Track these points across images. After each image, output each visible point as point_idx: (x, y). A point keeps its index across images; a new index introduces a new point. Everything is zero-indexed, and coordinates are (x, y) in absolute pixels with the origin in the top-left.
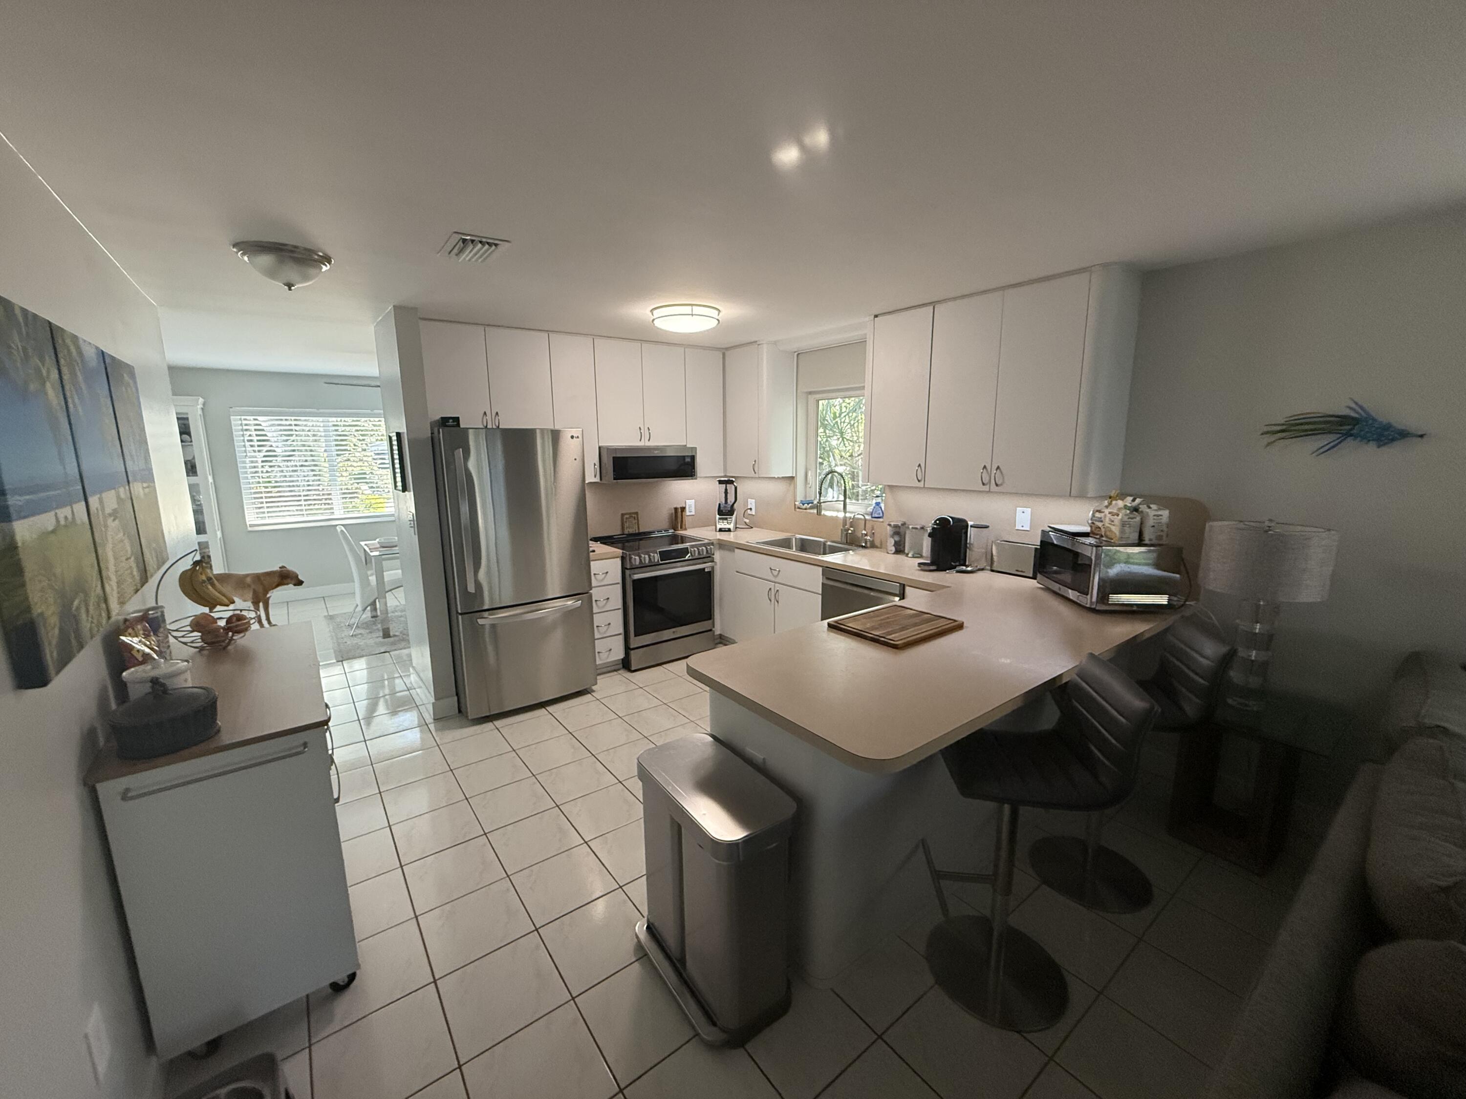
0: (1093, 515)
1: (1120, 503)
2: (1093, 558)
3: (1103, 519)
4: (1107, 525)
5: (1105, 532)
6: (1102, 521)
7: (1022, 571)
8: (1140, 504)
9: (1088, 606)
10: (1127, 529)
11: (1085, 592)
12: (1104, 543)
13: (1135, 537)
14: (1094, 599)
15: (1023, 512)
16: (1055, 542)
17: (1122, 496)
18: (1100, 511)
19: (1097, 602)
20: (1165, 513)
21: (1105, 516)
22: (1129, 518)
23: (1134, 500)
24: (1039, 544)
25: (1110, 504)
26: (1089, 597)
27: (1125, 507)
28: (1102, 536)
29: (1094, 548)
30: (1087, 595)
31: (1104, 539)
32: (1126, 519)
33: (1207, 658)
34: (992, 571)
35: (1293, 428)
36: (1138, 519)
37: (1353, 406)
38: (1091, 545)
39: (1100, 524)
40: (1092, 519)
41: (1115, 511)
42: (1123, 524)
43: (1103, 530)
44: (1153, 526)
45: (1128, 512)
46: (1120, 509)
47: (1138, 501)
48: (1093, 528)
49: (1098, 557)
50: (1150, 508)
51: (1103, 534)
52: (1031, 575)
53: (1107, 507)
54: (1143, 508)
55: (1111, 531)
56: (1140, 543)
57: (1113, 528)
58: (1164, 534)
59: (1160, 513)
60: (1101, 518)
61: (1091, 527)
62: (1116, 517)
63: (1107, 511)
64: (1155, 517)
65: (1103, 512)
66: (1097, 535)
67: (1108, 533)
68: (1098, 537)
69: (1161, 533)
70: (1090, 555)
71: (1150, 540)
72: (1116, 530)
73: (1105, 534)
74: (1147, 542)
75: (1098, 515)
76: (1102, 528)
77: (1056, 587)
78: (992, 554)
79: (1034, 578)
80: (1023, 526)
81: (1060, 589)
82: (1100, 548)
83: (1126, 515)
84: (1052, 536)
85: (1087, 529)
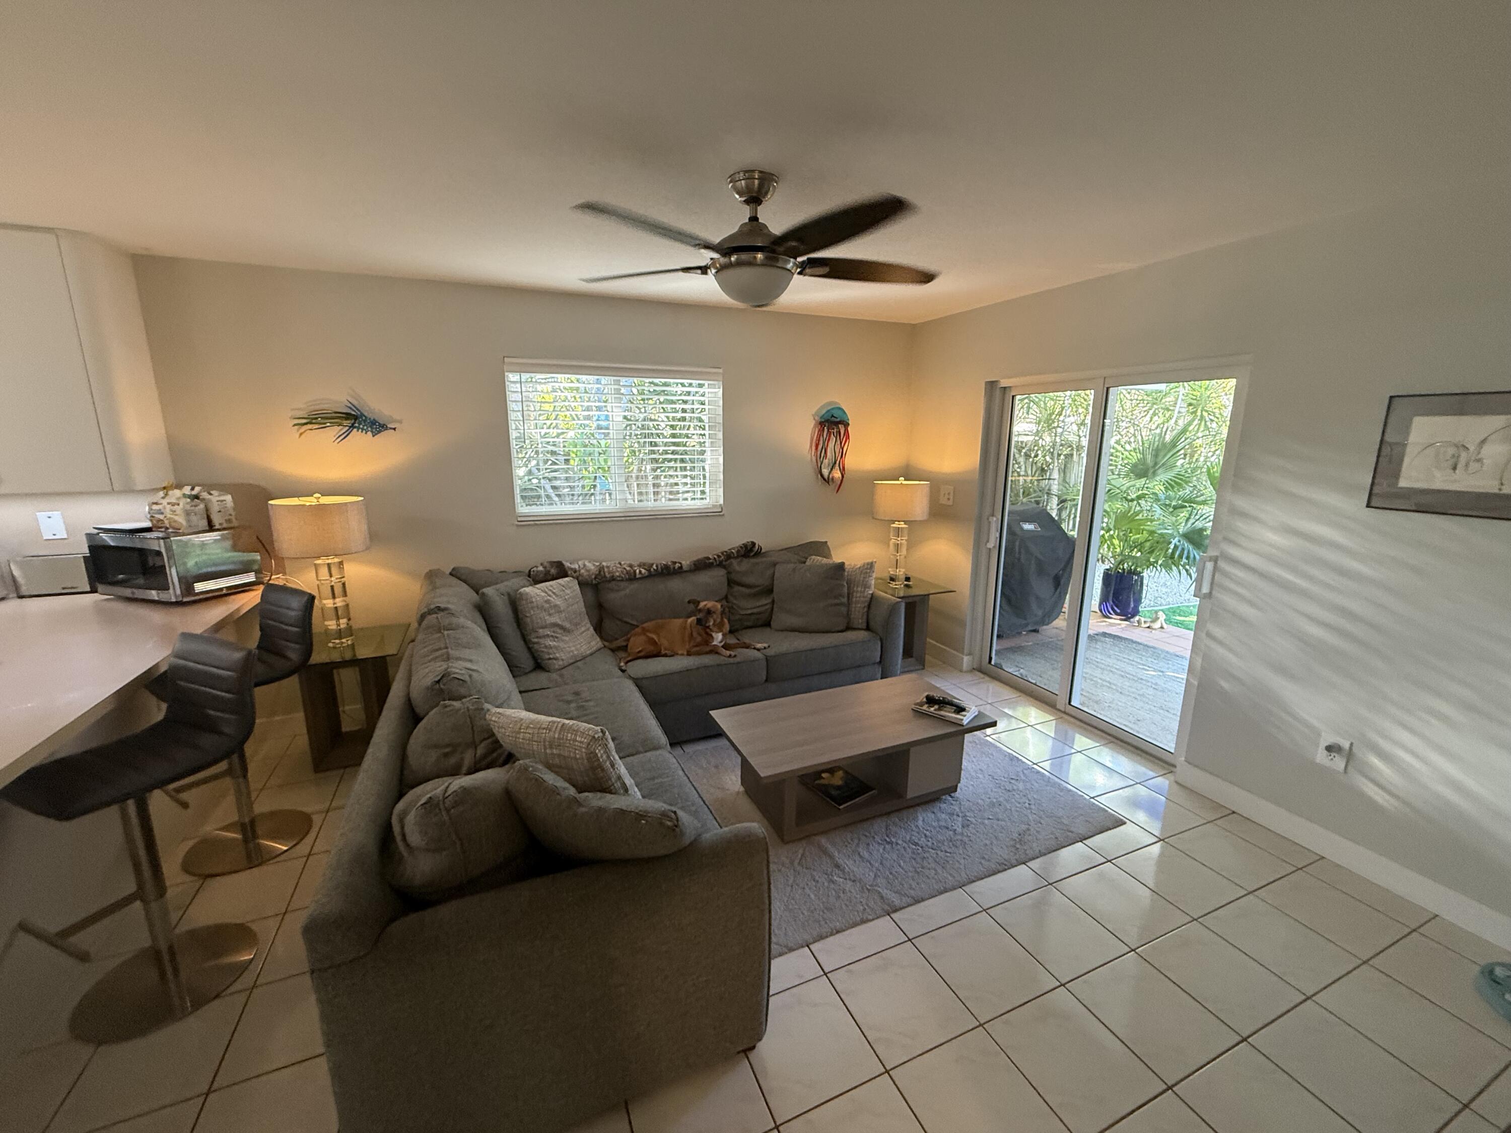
0: (151, 509)
1: (177, 493)
2: (163, 551)
3: (162, 511)
4: (169, 516)
5: (170, 523)
6: (162, 513)
7: (72, 588)
8: (200, 492)
9: (174, 600)
10: (194, 518)
11: (165, 587)
12: (172, 535)
13: (204, 524)
14: (178, 592)
15: (49, 517)
16: (112, 544)
17: (179, 486)
18: (156, 503)
19: (183, 595)
20: (228, 498)
21: (165, 508)
22: (192, 506)
23: (193, 489)
24: (88, 552)
25: (166, 495)
26: (171, 591)
27: (184, 496)
28: (167, 528)
29: (162, 541)
30: (168, 589)
31: (170, 530)
32: (188, 507)
33: (293, 610)
34: (21, 597)
35: (314, 421)
36: (202, 506)
37: (350, 405)
38: (158, 538)
39: (161, 517)
40: (149, 513)
41: (174, 501)
42: (187, 513)
43: (166, 522)
44: (220, 511)
45: (189, 500)
46: (178, 499)
47: (197, 489)
48: (155, 522)
49: (169, 549)
50: (211, 494)
51: (168, 526)
52: (88, 589)
53: (163, 498)
54: (205, 495)
55: (175, 521)
56: (211, 528)
57: (176, 518)
58: (233, 518)
59: (222, 498)
60: (160, 510)
61: (151, 521)
62: (176, 506)
63: (165, 502)
64: (219, 503)
65: (161, 504)
66: (161, 527)
67: (173, 524)
68: (163, 530)
69: (230, 517)
70: (157, 549)
71: (220, 524)
72: (181, 520)
73: (170, 525)
74: (217, 527)
75: (155, 507)
76: (165, 520)
77: (128, 592)
78: (13, 576)
79: (93, 591)
80: (54, 535)
81: (133, 593)
82: (168, 540)
83: (188, 503)
84: (106, 538)
85: (147, 524)
